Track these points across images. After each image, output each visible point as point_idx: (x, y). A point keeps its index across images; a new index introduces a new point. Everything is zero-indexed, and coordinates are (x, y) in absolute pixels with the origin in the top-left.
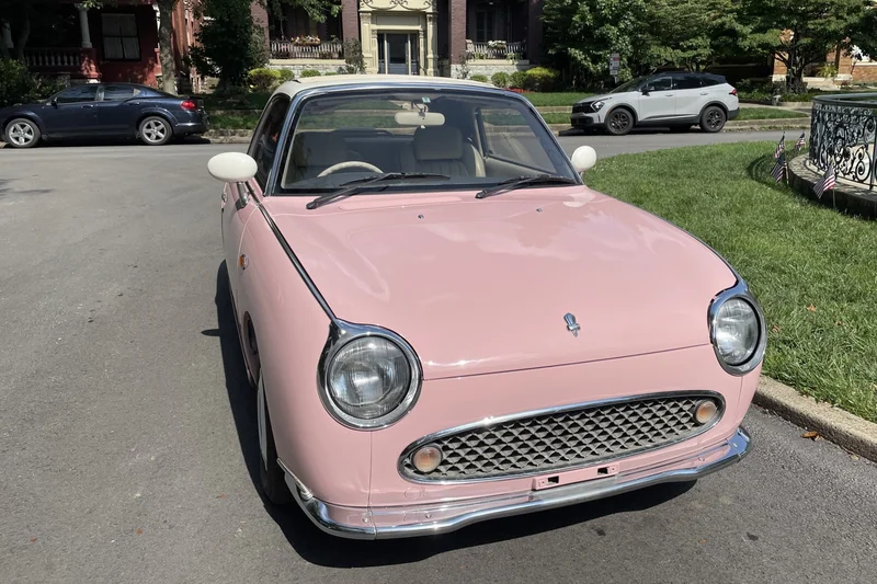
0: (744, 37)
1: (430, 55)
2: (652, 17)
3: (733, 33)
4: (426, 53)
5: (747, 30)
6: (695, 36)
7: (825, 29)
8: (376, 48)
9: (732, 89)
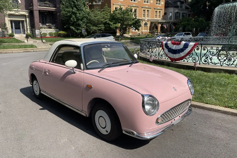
0: (112, 25)
1: (28, 27)
2: (90, 19)
3: (109, 24)
4: (27, 26)
5: (112, 23)
6: (101, 24)
7: (128, 24)
8: (10, 25)
9: (113, 37)
